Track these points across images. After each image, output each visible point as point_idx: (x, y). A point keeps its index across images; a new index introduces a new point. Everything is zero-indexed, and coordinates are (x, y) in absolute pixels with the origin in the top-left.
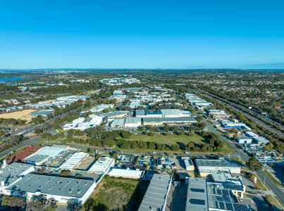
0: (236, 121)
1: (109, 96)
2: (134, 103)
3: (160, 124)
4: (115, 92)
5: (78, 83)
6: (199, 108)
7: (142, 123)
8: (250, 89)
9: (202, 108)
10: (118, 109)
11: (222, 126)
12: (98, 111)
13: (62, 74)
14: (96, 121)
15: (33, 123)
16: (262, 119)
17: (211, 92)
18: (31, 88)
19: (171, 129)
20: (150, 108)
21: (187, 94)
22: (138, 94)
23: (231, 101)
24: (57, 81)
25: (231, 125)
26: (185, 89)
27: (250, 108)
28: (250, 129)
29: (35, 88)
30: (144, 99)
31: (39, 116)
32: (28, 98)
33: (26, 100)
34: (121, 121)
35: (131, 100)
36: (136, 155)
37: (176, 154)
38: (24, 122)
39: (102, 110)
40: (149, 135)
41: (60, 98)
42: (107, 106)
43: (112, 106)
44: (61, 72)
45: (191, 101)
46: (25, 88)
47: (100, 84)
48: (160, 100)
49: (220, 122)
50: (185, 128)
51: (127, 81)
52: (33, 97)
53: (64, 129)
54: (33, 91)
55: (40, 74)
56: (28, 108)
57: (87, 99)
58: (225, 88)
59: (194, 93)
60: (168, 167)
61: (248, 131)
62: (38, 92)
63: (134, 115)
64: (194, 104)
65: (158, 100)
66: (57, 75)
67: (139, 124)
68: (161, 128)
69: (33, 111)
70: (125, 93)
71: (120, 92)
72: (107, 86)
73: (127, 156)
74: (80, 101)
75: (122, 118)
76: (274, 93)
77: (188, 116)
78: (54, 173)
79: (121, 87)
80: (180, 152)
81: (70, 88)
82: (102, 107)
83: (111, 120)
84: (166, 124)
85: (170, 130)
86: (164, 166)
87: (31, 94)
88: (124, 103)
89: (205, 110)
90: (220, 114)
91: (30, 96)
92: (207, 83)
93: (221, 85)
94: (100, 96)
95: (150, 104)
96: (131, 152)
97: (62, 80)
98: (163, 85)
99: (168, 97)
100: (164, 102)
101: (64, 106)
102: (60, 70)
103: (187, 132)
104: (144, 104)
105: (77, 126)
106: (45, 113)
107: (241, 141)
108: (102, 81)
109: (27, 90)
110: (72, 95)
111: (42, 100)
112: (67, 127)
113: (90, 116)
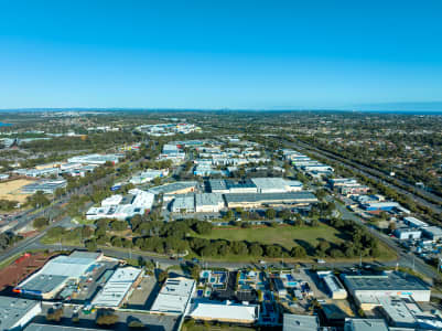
0: (382, 198)
1: (157, 155)
2: (204, 168)
3: (257, 205)
4: (166, 147)
5: (99, 131)
6: (314, 176)
7: (226, 204)
8: (380, 143)
9: (318, 176)
10: (177, 178)
11: (362, 207)
12: (144, 181)
13: (71, 118)
14: (145, 200)
15: (30, 207)
16: (419, 193)
17: (321, 147)
18: (20, 141)
19: (279, 214)
20: (232, 175)
21: (286, 152)
22: (204, 151)
23: (358, 162)
24: (65, 130)
25: (374, 205)
26: (277, 142)
27: (393, 174)
28: (408, 212)
29: (28, 140)
30: (216, 159)
31: (40, 193)
32: (17, 159)
33: (13, 163)
34: (189, 202)
35: (196, 162)
36: (231, 269)
37: (302, 265)
38: (11, 205)
39: (149, 179)
40: (243, 226)
41: (74, 159)
42: (157, 174)
43: (166, 173)
44: (70, 114)
45: (297, 164)
46: (12, 141)
47: (136, 133)
48: (245, 162)
49: (356, 201)
50: (302, 212)
51: (180, 128)
52: (26, 156)
53: (89, 217)
54: (25, 146)
55: (35, 117)
56: (18, 177)
57: (121, 160)
58: (339, 140)
59: (295, 149)
60: (298, 293)
61: (407, 215)
62: (34, 147)
63: (208, 189)
64: (303, 168)
65: (241, 162)
66: (64, 118)
67: (221, 205)
68: (262, 213)
69: (28, 182)
70: (183, 149)
71: (174, 148)
72: (149, 138)
73: (216, 271)
74: (109, 164)
75: (189, 194)
76: (417, 149)
77: (300, 189)
78: (82, 316)
79: (174, 139)
80: (308, 260)
81: (88, 141)
82: (150, 175)
83: (170, 199)
84: (267, 205)
85: (277, 216)
86: (291, 291)
87: (22, 151)
88: (185, 167)
89: (324, 179)
90: (351, 186)
91: (20, 155)
92: (310, 133)
93: (331, 136)
94: (142, 154)
95: (230, 169)
96: (220, 262)
97: (72, 127)
98: (241, 135)
99: (256, 157)
100: (252, 164)
101: (82, 174)
102: (67, 110)
103: (308, 220)
104: (219, 168)
105: (111, 212)
106: (50, 187)
107: (404, 236)
108: (139, 128)
109: (14, 144)
110: (94, 152)
111: (41, 162)
112: (94, 213)
113: (132, 192)
